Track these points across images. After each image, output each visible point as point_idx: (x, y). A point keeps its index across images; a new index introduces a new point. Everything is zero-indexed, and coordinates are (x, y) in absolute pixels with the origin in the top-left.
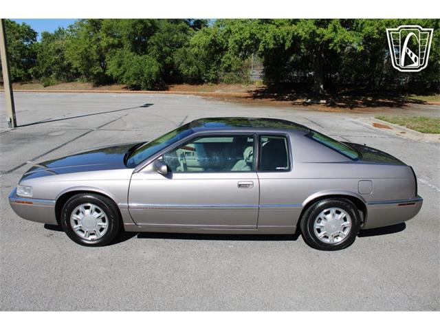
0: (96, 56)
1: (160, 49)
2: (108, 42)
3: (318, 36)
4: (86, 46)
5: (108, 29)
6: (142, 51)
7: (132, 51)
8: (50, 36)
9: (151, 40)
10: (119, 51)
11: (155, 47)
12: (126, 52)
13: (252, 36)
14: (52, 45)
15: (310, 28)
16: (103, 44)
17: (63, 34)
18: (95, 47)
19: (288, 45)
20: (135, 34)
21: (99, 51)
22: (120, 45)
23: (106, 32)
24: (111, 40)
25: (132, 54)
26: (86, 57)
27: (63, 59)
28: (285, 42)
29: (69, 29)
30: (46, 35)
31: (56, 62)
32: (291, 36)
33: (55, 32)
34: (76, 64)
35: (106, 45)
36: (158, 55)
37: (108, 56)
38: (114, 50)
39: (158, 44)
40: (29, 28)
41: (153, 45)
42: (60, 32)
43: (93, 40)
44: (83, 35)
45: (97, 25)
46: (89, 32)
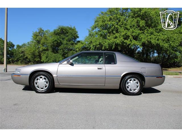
0: (37, 54)
1: (63, 51)
2: (43, 48)
3: (125, 43)
4: (34, 50)
5: (43, 44)
6: (56, 52)
7: (52, 52)
8: (20, 46)
9: (60, 48)
10: (47, 52)
11: (62, 50)
12: (50, 52)
13: (100, 44)
14: (20, 49)
15: (122, 40)
16: (41, 49)
17: (25, 45)
18: (37, 50)
19: (114, 47)
20: (54, 45)
21: (39, 52)
22: (47, 50)
23: (42, 45)
24: (44, 48)
25: (52, 53)
26: (33, 54)
27: (24, 55)
28: (112, 46)
29: (27, 43)
30: (18, 46)
31: (22, 57)
32: (114, 44)
33: (22, 45)
34: (29, 57)
35: (42, 49)
36: (62, 54)
37: (42, 54)
38: (45, 52)
39: (63, 49)
40: (12, 43)
41: (61, 50)
42: (24, 45)
43: (37, 48)
44: (33, 46)
45: (39, 42)
46: (35, 45)
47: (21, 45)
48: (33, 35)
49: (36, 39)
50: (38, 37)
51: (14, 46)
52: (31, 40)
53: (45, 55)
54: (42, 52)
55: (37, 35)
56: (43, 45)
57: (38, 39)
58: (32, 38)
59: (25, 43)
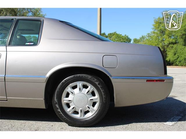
2: (169, 41)
4: (156, 44)
8: (137, 40)
16: (166, 43)
17: (144, 39)
18: (161, 44)
29: (147, 35)
30: (135, 40)
40: (127, 37)
42: (143, 37)
43: (160, 40)
44: (154, 38)
45: (163, 32)
46: (158, 36)
47: (139, 38)
48: (155, 23)
49: (159, 28)
50: (162, 25)
51: (130, 41)
52: (152, 30)
53: (173, 51)
54: (168, 46)
55: (160, 23)
56: (170, 35)
57: (161, 27)
58: (153, 27)
59: (144, 36)
